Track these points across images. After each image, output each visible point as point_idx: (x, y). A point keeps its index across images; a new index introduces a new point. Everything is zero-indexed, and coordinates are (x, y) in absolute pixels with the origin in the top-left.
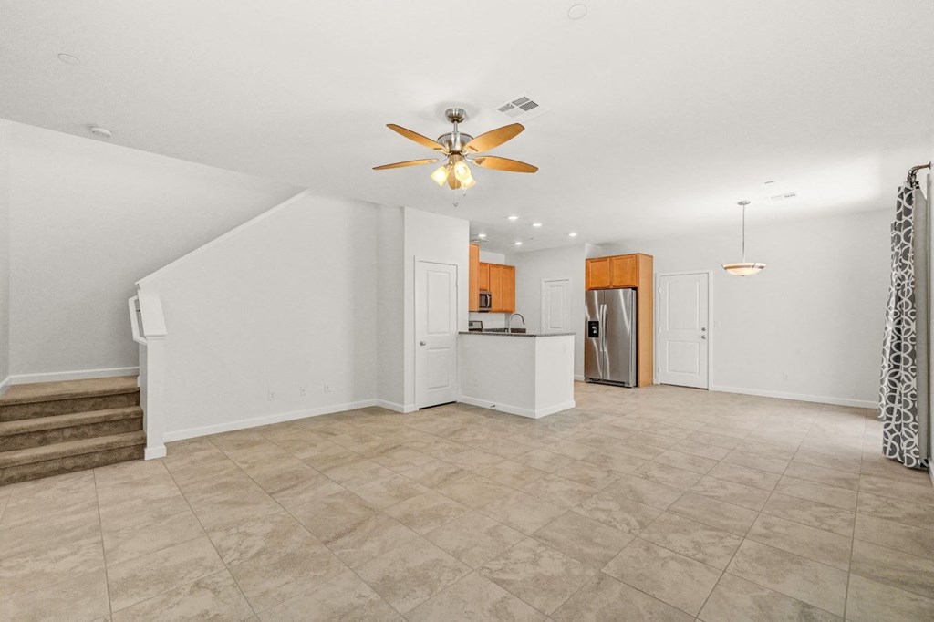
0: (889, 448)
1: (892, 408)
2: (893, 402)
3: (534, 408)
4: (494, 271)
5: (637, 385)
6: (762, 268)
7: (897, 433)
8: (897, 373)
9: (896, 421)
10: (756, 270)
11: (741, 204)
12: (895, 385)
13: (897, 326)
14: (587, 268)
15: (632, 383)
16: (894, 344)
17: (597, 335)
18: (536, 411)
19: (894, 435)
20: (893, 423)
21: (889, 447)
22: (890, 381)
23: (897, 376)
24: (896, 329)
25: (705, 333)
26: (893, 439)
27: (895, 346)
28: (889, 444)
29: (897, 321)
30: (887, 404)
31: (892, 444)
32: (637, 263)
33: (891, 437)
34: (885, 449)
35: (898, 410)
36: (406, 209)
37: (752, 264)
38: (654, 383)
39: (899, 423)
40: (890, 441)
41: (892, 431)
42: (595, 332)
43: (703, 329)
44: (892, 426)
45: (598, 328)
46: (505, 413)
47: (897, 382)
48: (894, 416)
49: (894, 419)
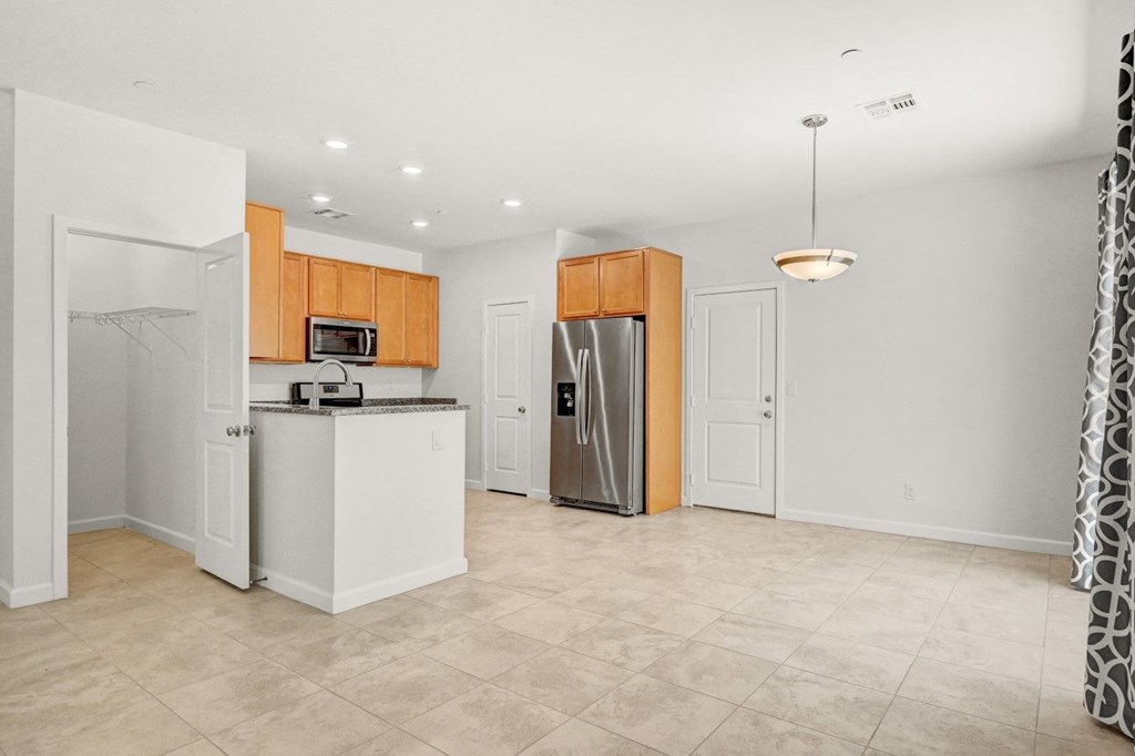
0: (1100, 699)
1: (1109, 594)
2: (1110, 580)
3: (333, 592)
4: (389, 281)
5: (644, 511)
6: (848, 261)
7: (1120, 660)
8: (1117, 505)
9: (1117, 627)
10: (839, 268)
11: (808, 122)
12: (1115, 537)
13: (1120, 386)
14: (560, 278)
15: (635, 506)
16: (1111, 432)
17: (571, 411)
18: (336, 596)
19: (1112, 663)
20: (1110, 632)
21: (1099, 692)
22: (1102, 525)
23: (1118, 514)
24: (1118, 392)
25: (769, 407)
26: (1110, 675)
27: (1115, 437)
28: (1101, 686)
29: (1118, 373)
30: (1095, 583)
31: (1107, 687)
32: (644, 268)
33: (1105, 668)
34: (1090, 697)
35: (1121, 600)
36: (19, 93)
37: (827, 252)
38: (683, 504)
39: (1123, 633)
40: (1103, 677)
41: (1106, 654)
42: (569, 404)
43: (768, 400)
44: (1107, 641)
45: (573, 396)
46: (287, 598)
47: (1118, 529)
48: (1113, 615)
49: (1111, 623)
